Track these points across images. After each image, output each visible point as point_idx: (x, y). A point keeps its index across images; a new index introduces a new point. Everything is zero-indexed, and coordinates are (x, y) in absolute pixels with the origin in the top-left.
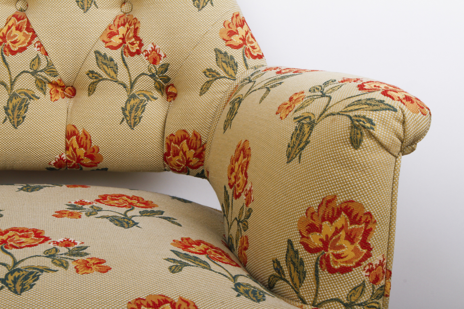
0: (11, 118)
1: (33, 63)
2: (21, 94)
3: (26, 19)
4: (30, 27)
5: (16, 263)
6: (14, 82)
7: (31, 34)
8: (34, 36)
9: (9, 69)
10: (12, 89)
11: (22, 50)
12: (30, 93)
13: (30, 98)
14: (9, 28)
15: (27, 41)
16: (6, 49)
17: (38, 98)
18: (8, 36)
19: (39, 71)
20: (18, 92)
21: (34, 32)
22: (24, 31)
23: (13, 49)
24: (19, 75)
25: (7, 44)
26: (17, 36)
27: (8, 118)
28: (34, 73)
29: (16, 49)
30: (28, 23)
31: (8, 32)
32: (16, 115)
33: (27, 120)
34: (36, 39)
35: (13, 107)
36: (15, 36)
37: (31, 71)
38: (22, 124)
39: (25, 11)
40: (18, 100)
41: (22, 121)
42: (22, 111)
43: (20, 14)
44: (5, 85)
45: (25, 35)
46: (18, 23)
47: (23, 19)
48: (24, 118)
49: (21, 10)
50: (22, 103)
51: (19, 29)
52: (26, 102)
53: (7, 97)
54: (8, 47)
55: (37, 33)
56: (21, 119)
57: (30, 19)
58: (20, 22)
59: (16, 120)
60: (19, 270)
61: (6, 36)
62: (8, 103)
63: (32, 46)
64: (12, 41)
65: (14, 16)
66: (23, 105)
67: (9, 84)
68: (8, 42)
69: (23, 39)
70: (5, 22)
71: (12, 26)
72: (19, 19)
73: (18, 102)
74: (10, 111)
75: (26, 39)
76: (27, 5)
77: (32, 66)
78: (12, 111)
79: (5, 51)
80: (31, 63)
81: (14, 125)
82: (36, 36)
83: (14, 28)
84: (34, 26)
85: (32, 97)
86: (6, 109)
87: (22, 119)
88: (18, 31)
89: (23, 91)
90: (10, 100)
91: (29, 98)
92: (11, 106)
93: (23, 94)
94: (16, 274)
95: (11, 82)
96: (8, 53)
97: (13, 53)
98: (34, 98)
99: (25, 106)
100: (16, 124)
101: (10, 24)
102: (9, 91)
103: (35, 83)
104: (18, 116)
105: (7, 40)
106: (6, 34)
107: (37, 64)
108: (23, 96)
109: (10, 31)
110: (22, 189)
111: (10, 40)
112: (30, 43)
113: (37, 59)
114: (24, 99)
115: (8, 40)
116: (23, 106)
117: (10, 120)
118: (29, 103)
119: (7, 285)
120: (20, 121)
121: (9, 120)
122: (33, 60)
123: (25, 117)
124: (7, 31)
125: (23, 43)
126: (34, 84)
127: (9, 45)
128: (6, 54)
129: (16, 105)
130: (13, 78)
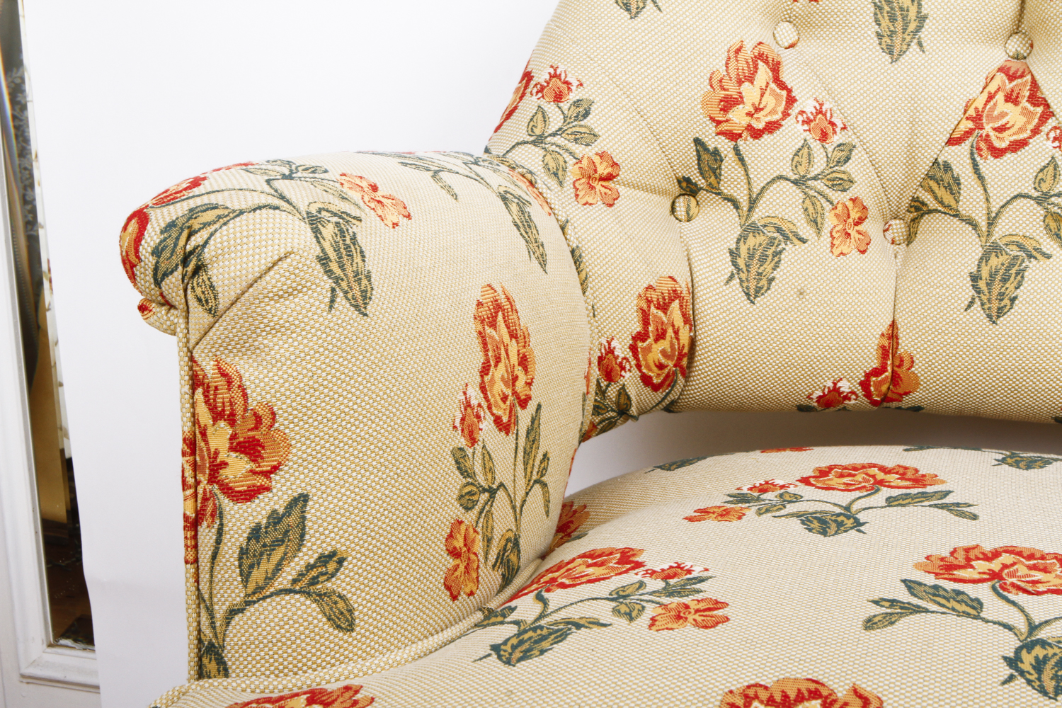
0: (985, 298)
1: (1040, 176)
2: (1010, 246)
3: (1028, 78)
4: (1039, 94)
5: (1033, 628)
6: (995, 218)
7: (1040, 110)
8: (1047, 114)
9: (985, 190)
10: (989, 234)
11: (1018, 145)
12: (1029, 245)
13: (1030, 256)
14: (991, 97)
15: (1031, 126)
16: (982, 145)
17: (1049, 257)
18: (987, 116)
19: (1055, 195)
20: (1004, 241)
21: (1047, 106)
22: (1024, 103)
23: (998, 144)
24: (1008, 203)
25: (984, 133)
26: (1007, 114)
27: (977, 300)
28: (1042, 199)
29: (1003, 145)
30: (1034, 85)
31: (988, 107)
32: (995, 292)
33: (1020, 305)
34: (1051, 122)
35: (991, 276)
36: (1003, 115)
37: (1036, 194)
38: (1009, 313)
39: (1025, 58)
40: (1003, 258)
41: (1008, 307)
42: (1010, 285)
43: (1015, 66)
44: (975, 226)
45: (1025, 112)
46: (1009, 86)
47: (1022, 76)
48: (1013, 300)
49: (1017, 57)
50: (1011, 266)
51: (1011, 98)
52: (1020, 265)
53: (979, 252)
54: (987, 139)
55: (1054, 107)
56: (1006, 302)
57: (1038, 77)
58: (1014, 83)
59: (995, 305)
60: (1043, 643)
61: (982, 116)
62: (979, 266)
63: (1040, 138)
64: (996, 126)
65: (1001, 70)
66: (1013, 271)
67: (983, 224)
68: (988, 128)
69: (1021, 121)
70: (982, 84)
71: (996, 92)
72: (1012, 78)
73: (1003, 264)
74: (982, 284)
75: (1029, 122)
76: (1032, 46)
77: (1039, 182)
78: (988, 284)
79: (979, 149)
80: (1036, 176)
81: (989, 316)
82: (1052, 114)
83: (1000, 97)
84: (1047, 91)
85: (1034, 253)
86: (975, 278)
87: (1008, 303)
88: (1010, 105)
89: (1014, 239)
90: (985, 258)
91: (1028, 255)
92: (985, 273)
93: (1014, 247)
94: (1039, 651)
95: (989, 219)
96: (985, 152)
97: (998, 153)
98: (1038, 256)
99: (1017, 274)
100: (994, 314)
101: (992, 88)
102: (984, 239)
103: (1044, 221)
104: (1001, 296)
105: (985, 125)
106: (983, 112)
107: (1049, 179)
108: (1014, 251)
109: (991, 103)
110: (1003, 461)
111: (991, 125)
112: (1036, 131)
113: (1051, 168)
114: (1016, 257)
115: (988, 124)
116: (1013, 273)
117: (983, 304)
118: (1027, 266)
120: (1005, 306)
121: (979, 303)
122: (1042, 170)
123: (1015, 298)
124: (986, 104)
125: (1022, 130)
126: (1042, 223)
127: (987, 136)
128: (981, 156)
129: (997, 271)
130: (994, 209)
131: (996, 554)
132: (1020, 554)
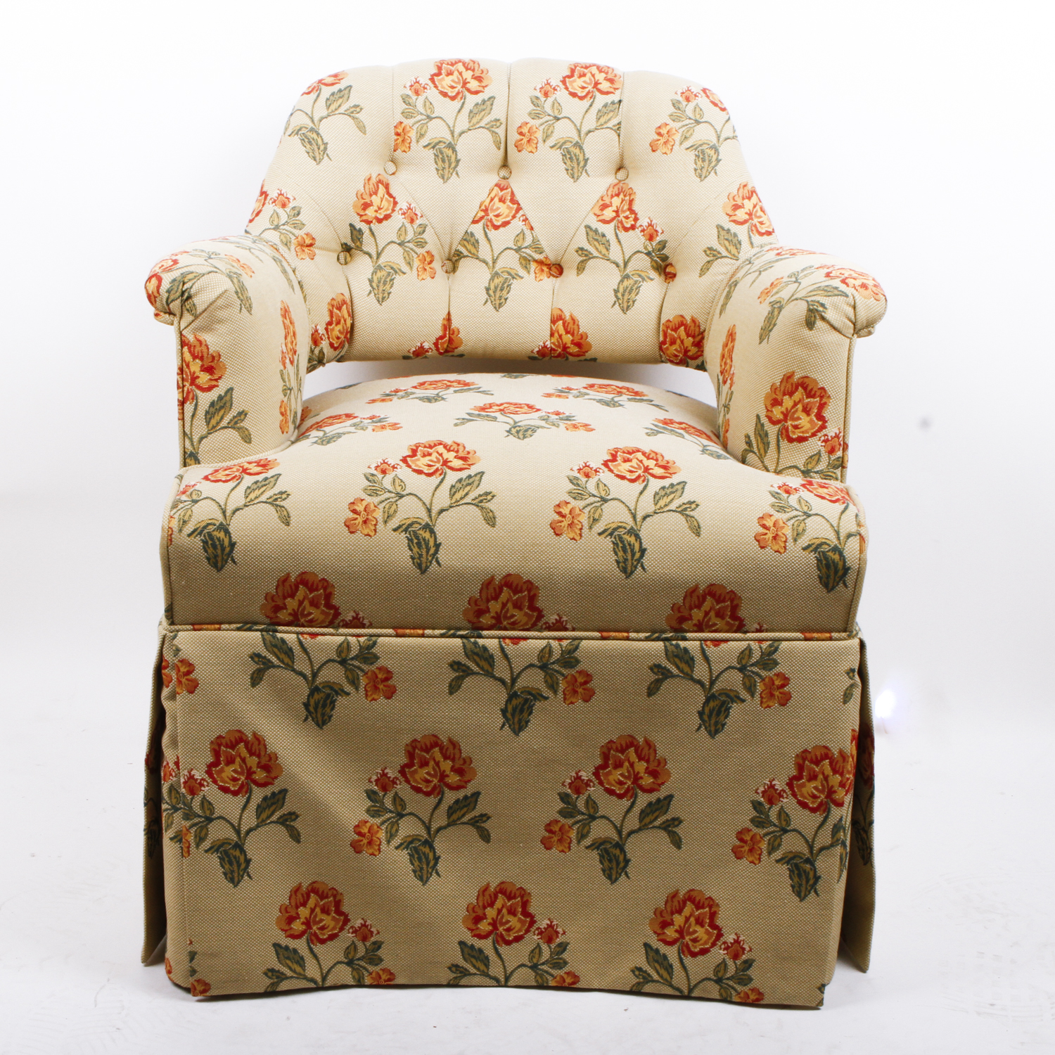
0: (493, 299)
1: (517, 238)
2: (503, 273)
3: (509, 190)
4: (515, 198)
5: (515, 423)
6: (496, 259)
7: (515, 206)
8: (519, 209)
9: (491, 246)
10: (494, 267)
11: (506, 224)
12: (513, 272)
13: (513, 278)
14: (492, 200)
15: (512, 214)
16: (489, 224)
17: (522, 278)
18: (491, 209)
19: (524, 248)
20: (501, 270)
21: (519, 204)
22: (508, 203)
23: (496, 223)
24: (502, 252)
25: (489, 217)
26: (500, 208)
27: (489, 300)
28: (518, 250)
29: (499, 224)
30: (513, 193)
31: (491, 205)
32: (497, 296)
33: (509, 302)
34: (521, 213)
35: (495, 288)
36: (498, 209)
37: (515, 248)
38: (504, 306)
39: (508, 179)
40: (501, 279)
41: (504, 303)
42: (504, 292)
43: (503, 183)
44: (487, 264)
45: (509, 207)
46: (501, 194)
47: (506, 189)
48: (506, 299)
49: (504, 178)
50: (505, 283)
51: (502, 200)
52: (509, 282)
53: (489, 276)
54: (491, 221)
55: (522, 205)
56: (503, 300)
57: (514, 190)
58: (503, 192)
59: (498, 302)
60: (519, 426)
61: (488, 209)
62: (489, 283)
63: (516, 220)
64: (495, 214)
65: (496, 185)
66: (505, 285)
67: (490, 263)
68: (491, 215)
69: (507, 211)
70: (488, 193)
71: (495, 197)
72: (502, 189)
73: (501, 282)
74: (491, 292)
75: (510, 212)
76: (511, 172)
77: (516, 241)
78: (494, 292)
79: (487, 226)
80: (515, 239)
81: (495, 308)
82: (521, 209)
83: (496, 200)
84: (518, 197)
85: (515, 276)
86: (488, 289)
88: (501, 203)
89: (505, 269)
90: (492, 279)
92: (492, 287)
93: (506, 274)
94: (518, 429)
95: (493, 260)
96: (490, 227)
97: (496, 228)
98: (517, 277)
99: (508, 287)
100: (497, 307)
101: (492, 195)
102: (491, 270)
103: (519, 261)
104: (500, 298)
105: (490, 213)
106: (488, 207)
107: (521, 240)
108: (506, 276)
109: (493, 203)
110: (504, 376)
111: (493, 214)
112: (514, 217)
113: (522, 235)
114: (507, 279)
116: (505, 287)
117: (492, 302)
118: (512, 283)
119: (512, 434)
120: (502, 302)
122: (517, 236)
124: (490, 203)
125: (507, 216)
127: (491, 219)
128: (488, 229)
129: (498, 285)
130: (495, 255)
131: (502, 404)
132: (511, 404)
